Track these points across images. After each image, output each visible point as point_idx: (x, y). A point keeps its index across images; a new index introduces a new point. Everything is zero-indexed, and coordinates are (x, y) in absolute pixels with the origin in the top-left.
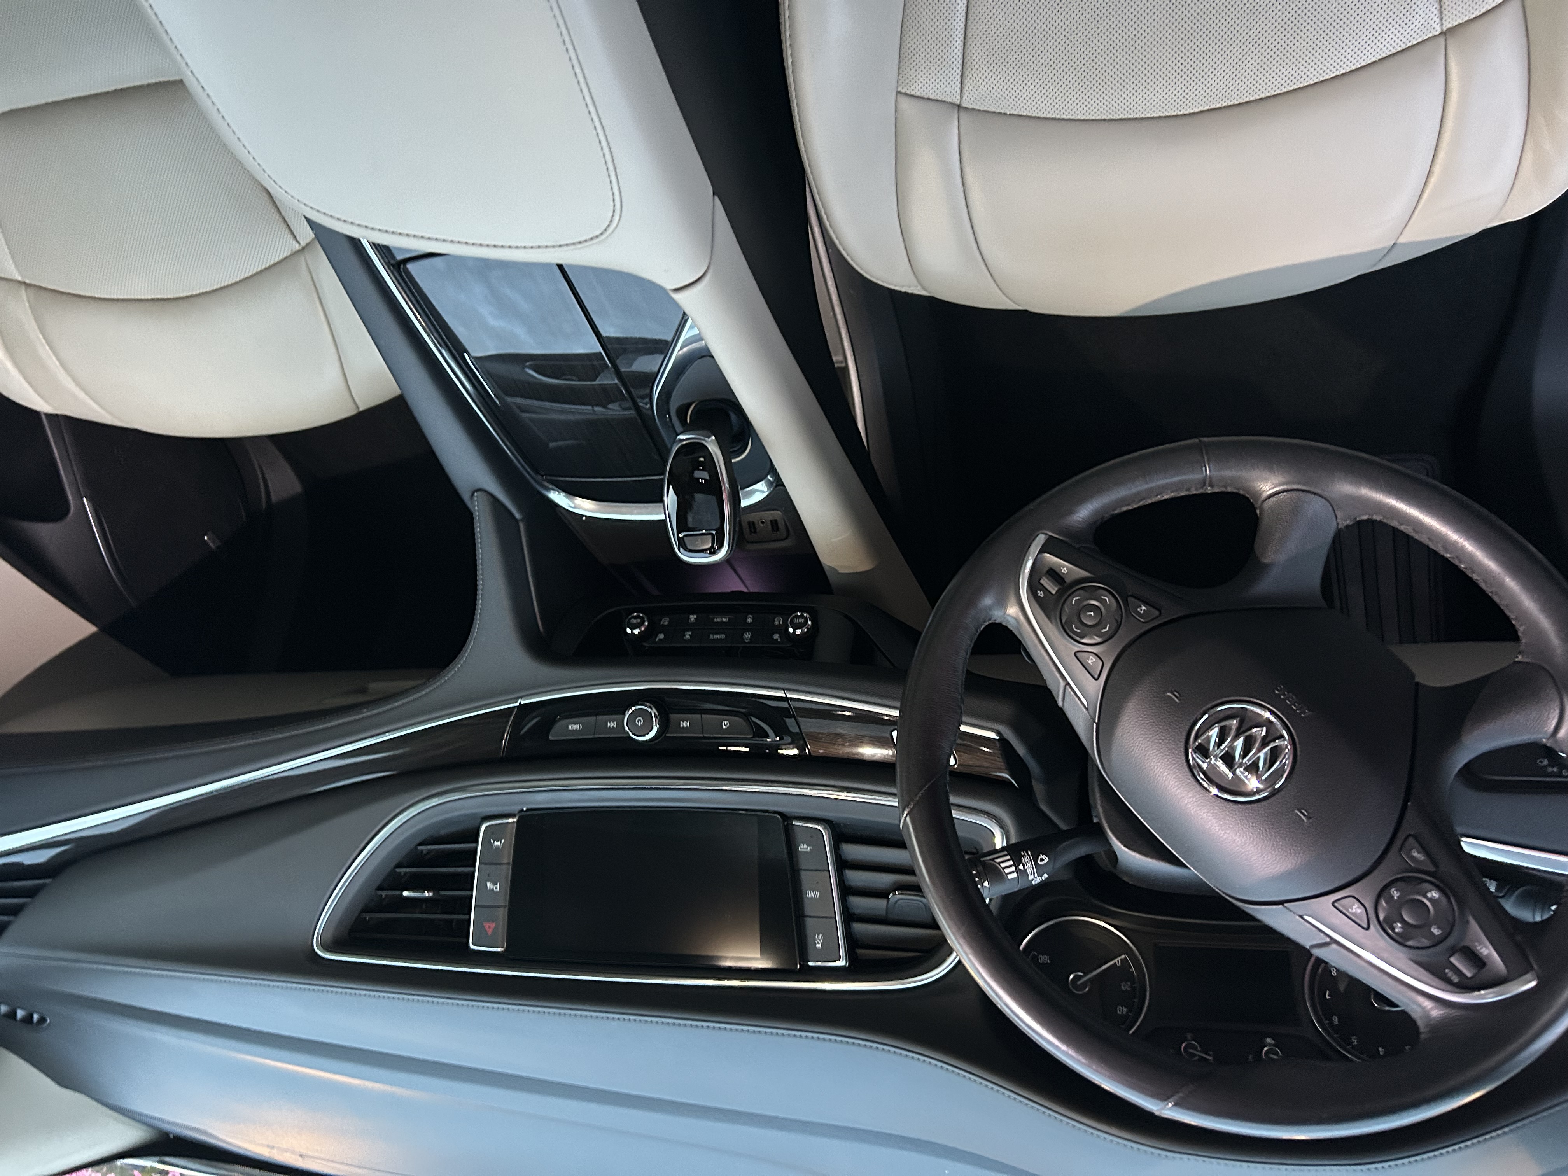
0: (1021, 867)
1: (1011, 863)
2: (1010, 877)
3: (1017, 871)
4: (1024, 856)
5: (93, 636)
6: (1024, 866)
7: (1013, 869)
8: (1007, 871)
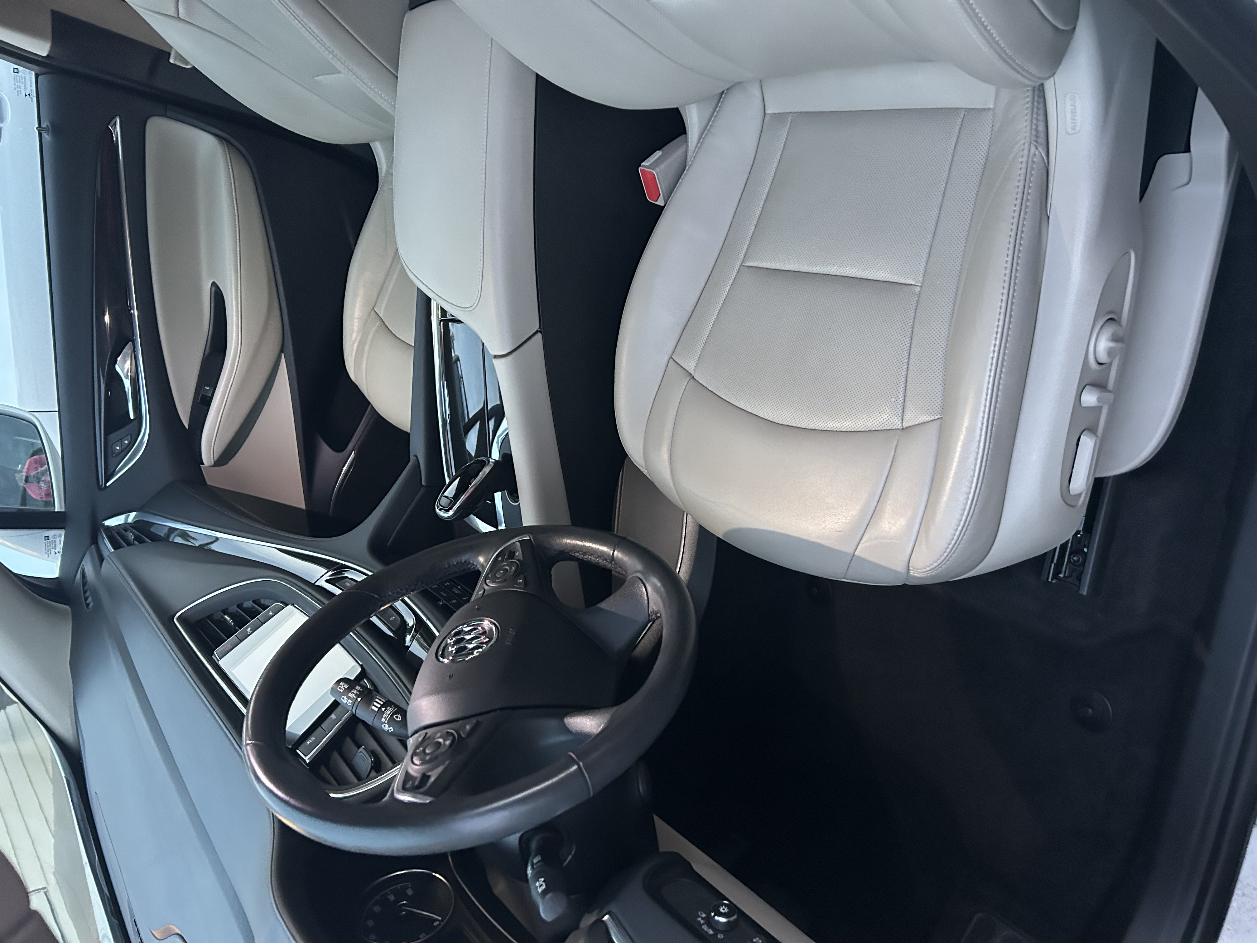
0: (383, 709)
1: (382, 703)
2: (373, 708)
3: (380, 709)
4: (392, 708)
5: (301, 509)
6: (385, 710)
7: (379, 706)
8: (375, 704)
